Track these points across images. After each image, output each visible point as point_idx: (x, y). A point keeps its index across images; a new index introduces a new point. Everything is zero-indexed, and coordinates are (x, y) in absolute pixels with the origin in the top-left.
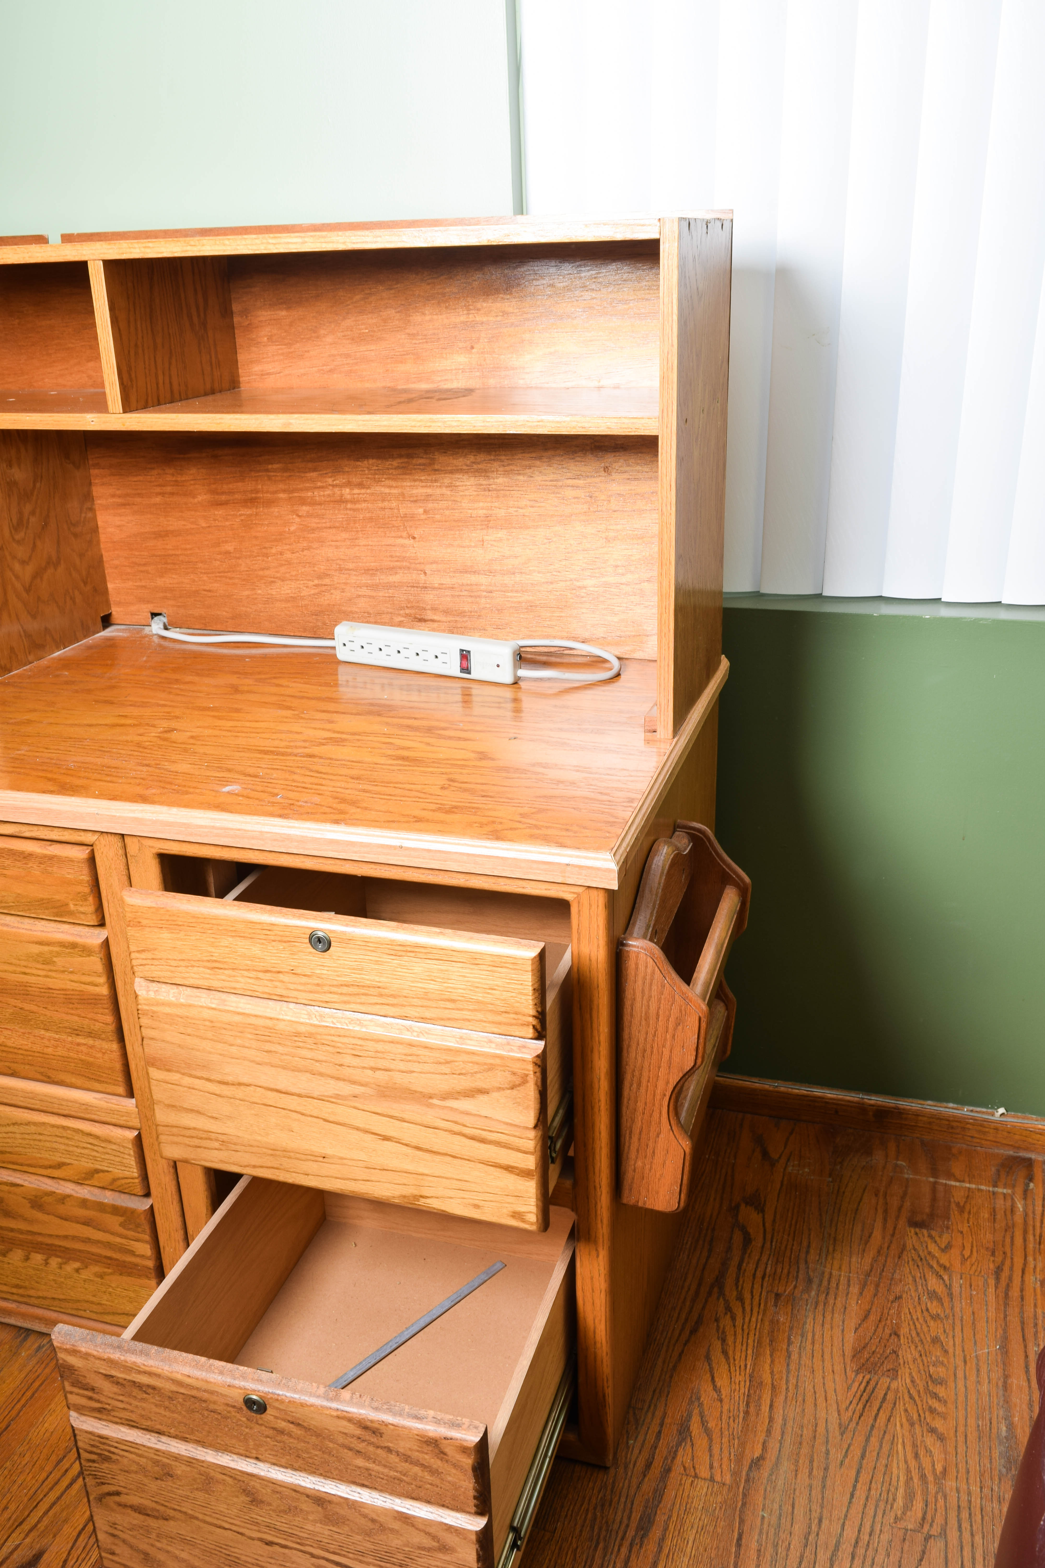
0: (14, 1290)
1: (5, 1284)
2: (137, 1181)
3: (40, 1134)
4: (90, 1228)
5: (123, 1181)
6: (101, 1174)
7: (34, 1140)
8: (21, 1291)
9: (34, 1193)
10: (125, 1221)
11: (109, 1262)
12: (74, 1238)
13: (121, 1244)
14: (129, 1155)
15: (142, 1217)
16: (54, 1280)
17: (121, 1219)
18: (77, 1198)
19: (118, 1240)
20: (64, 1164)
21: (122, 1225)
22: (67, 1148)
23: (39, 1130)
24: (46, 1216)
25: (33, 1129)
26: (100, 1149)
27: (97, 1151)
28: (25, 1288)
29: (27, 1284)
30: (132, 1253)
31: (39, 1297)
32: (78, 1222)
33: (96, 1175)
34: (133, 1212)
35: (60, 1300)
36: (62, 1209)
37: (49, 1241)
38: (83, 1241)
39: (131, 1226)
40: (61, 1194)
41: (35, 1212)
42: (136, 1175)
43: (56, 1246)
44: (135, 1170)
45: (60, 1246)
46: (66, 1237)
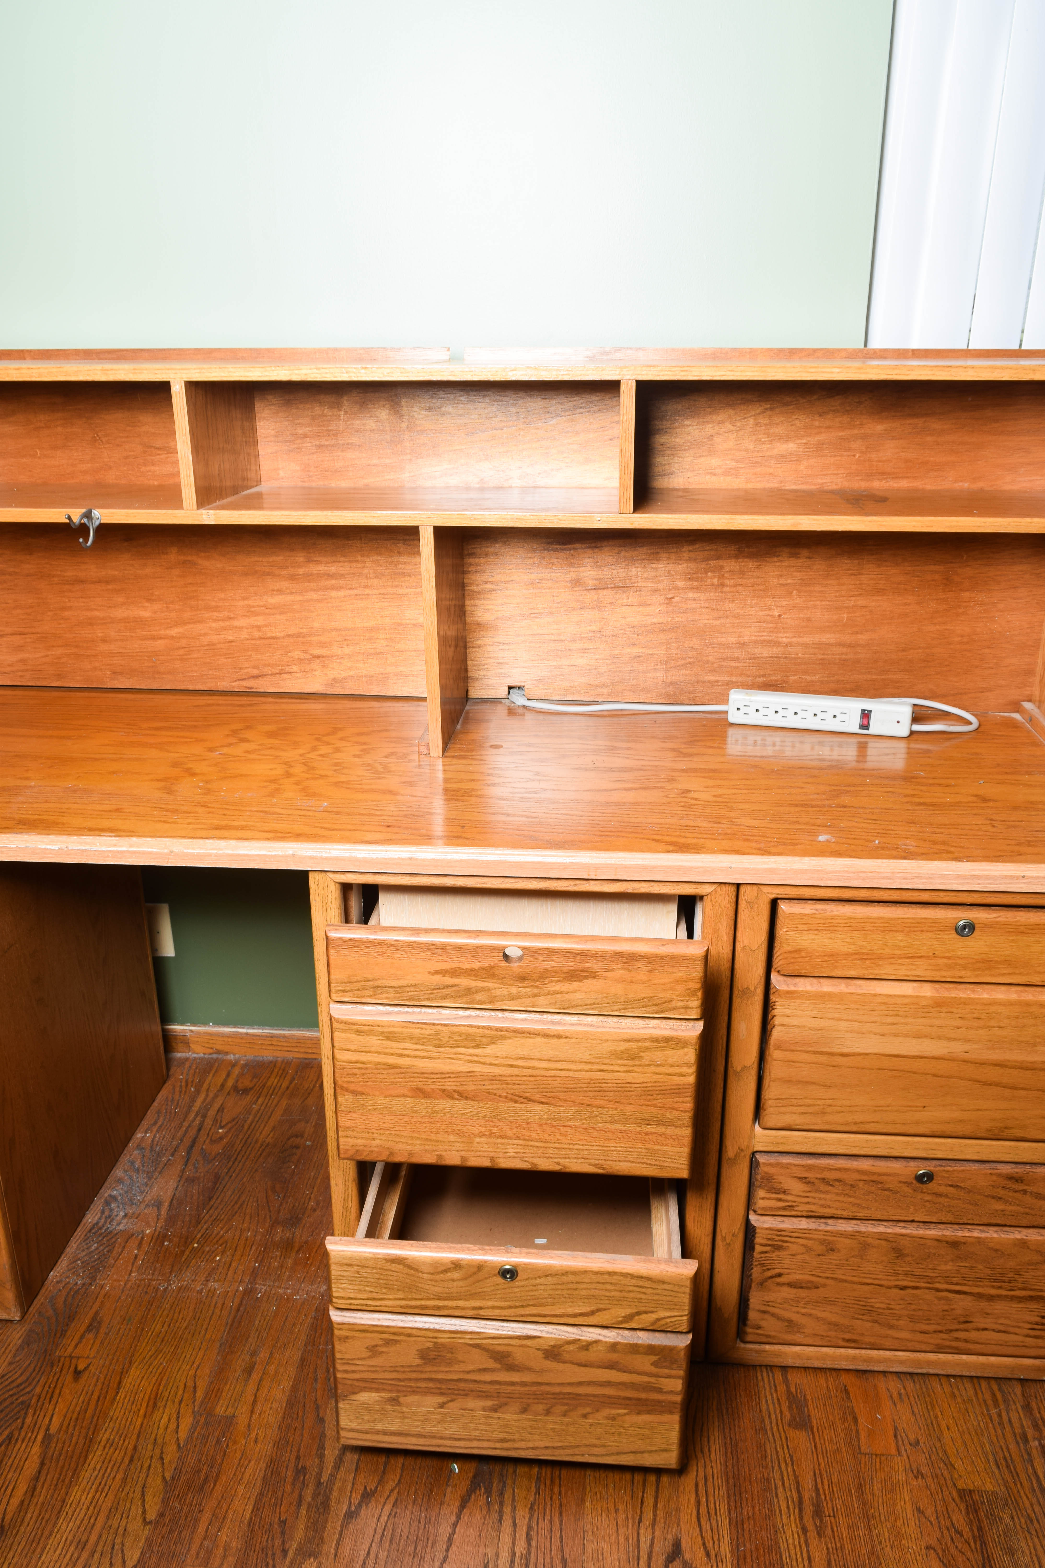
0: (498, 1445)
1: (488, 1440)
2: (685, 1318)
3: (577, 1283)
4: (613, 1371)
5: (668, 1320)
6: (643, 1316)
7: (568, 1289)
8: (506, 1445)
9: (552, 1343)
10: (659, 1359)
11: (628, 1402)
12: (590, 1383)
13: (649, 1383)
14: (684, 1293)
15: (682, 1354)
16: (552, 1429)
17: (654, 1358)
18: (606, 1342)
19: (646, 1379)
20: (599, 1310)
21: (654, 1364)
22: (608, 1294)
23: (578, 1279)
24: (561, 1365)
25: (571, 1278)
26: (650, 1291)
27: (645, 1293)
28: (514, 1441)
29: (517, 1437)
30: (660, 1391)
31: (528, 1449)
32: (599, 1367)
33: (637, 1318)
34: (671, 1349)
35: (553, 1448)
36: (583, 1356)
37: (557, 1389)
38: (601, 1386)
39: (664, 1364)
40: (586, 1341)
41: (549, 1362)
42: (686, 1313)
43: (564, 1394)
44: (687, 1308)
45: (570, 1394)
46: (580, 1384)
